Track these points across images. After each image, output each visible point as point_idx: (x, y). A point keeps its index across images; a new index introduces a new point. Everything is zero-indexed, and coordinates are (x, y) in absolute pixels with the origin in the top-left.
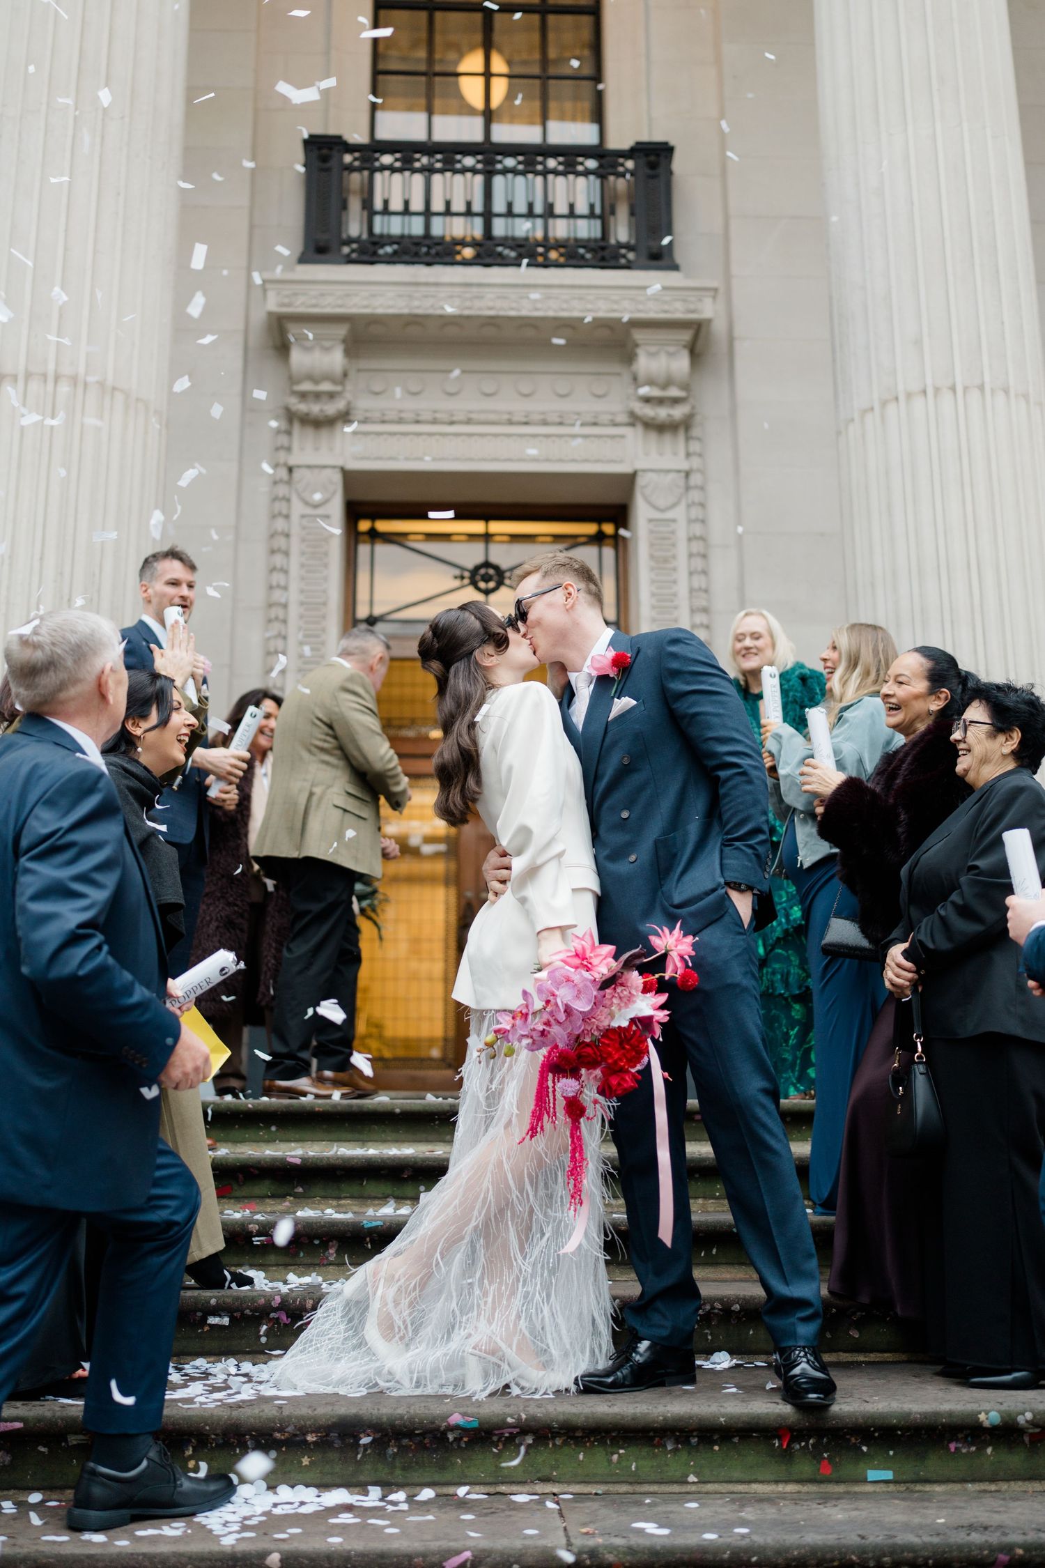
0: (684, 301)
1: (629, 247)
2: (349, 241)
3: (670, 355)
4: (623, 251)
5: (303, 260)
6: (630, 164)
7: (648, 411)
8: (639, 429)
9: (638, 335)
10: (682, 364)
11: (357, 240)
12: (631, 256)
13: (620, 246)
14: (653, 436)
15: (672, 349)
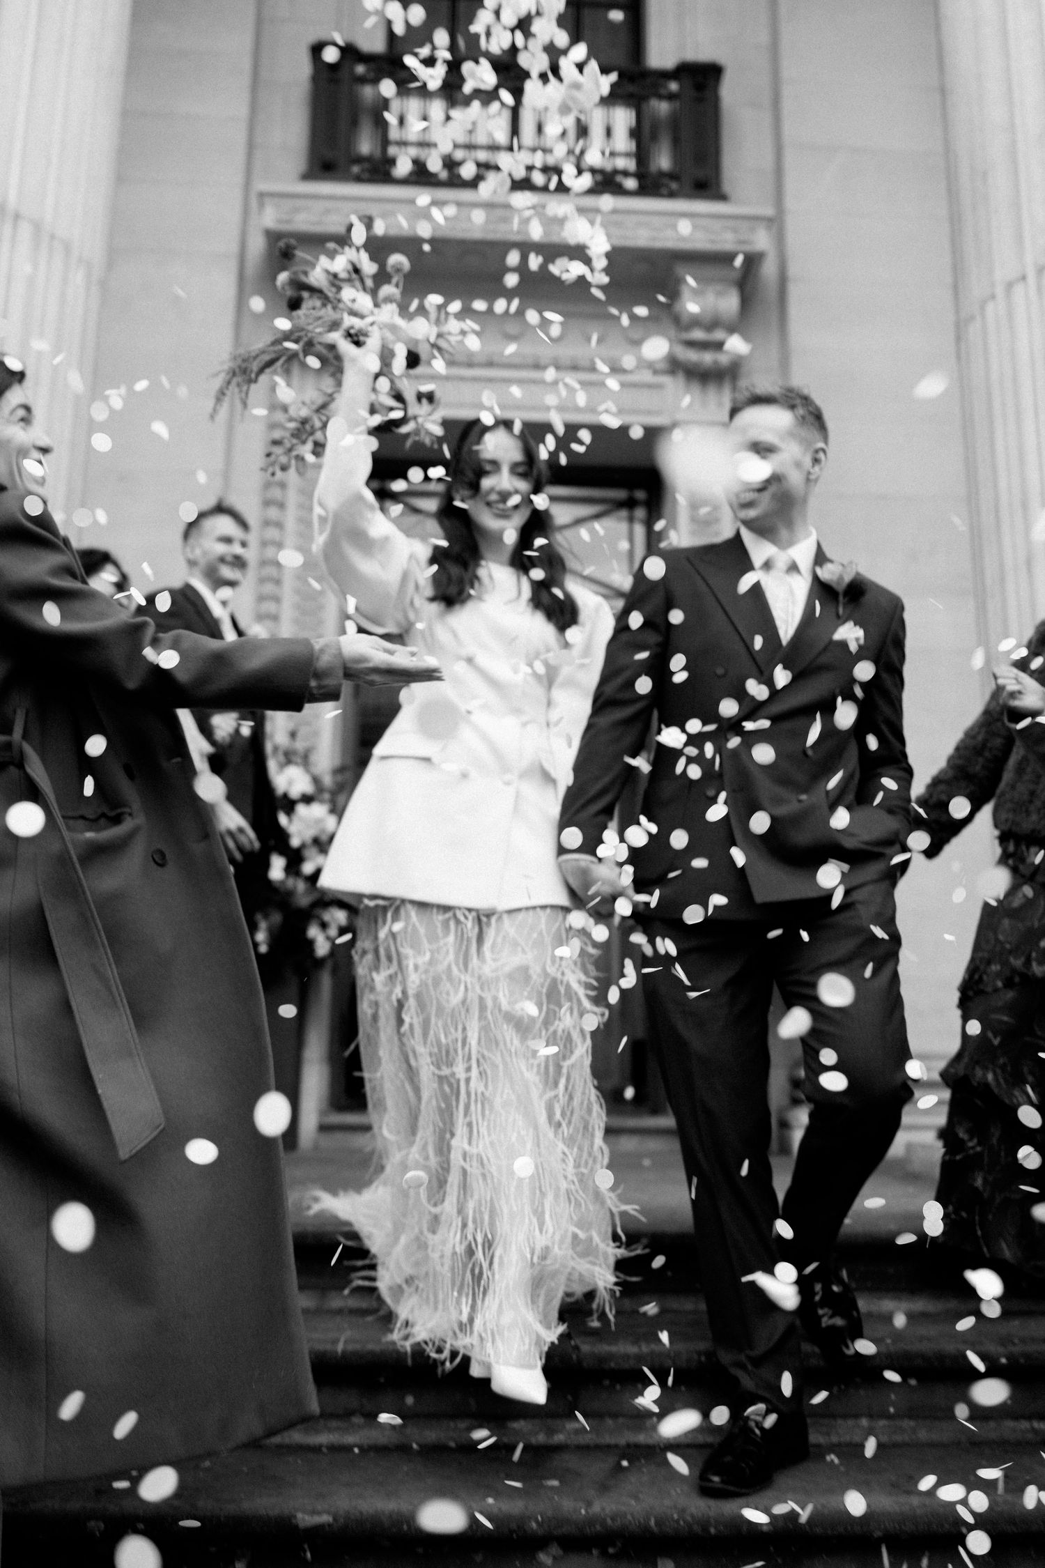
0: (735, 231)
1: (672, 176)
2: (359, 160)
3: (719, 294)
4: (665, 181)
5: (308, 176)
6: (674, 86)
7: (692, 356)
8: (681, 379)
9: (680, 269)
10: (730, 303)
11: (368, 159)
12: (674, 186)
13: (662, 174)
14: (696, 387)
15: (719, 287)
